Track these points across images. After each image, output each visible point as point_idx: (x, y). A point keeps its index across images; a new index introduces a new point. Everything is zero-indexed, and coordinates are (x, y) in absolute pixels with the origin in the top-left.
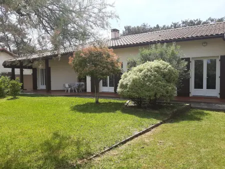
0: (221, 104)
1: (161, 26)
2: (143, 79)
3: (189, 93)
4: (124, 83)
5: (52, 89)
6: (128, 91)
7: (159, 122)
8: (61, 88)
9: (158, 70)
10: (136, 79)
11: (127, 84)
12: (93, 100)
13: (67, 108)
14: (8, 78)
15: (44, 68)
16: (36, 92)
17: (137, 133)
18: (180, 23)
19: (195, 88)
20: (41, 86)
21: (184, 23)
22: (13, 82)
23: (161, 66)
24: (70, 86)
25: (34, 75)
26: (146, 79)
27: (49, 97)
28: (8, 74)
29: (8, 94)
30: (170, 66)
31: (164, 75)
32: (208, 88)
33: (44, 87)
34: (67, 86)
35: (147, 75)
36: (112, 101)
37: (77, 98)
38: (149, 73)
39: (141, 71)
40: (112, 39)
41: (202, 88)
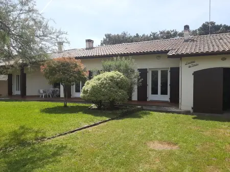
0: (168, 107)
2: (100, 86)
3: (147, 98)
4: (86, 89)
5: (28, 94)
6: (88, 96)
7: (107, 119)
8: (36, 94)
9: (112, 79)
10: (95, 86)
11: (88, 90)
12: (61, 104)
13: (37, 111)
15: (20, 74)
16: (10, 97)
17: (86, 126)
18: (159, 33)
19: (152, 94)
20: (16, 92)
21: (161, 33)
23: (115, 76)
24: (44, 92)
26: (102, 86)
27: (22, 102)
30: (123, 76)
31: (117, 83)
32: (162, 93)
33: (19, 93)
34: (42, 91)
35: (103, 83)
37: (50, 103)
38: (105, 82)
39: (99, 79)
40: (87, 49)
41: (157, 93)
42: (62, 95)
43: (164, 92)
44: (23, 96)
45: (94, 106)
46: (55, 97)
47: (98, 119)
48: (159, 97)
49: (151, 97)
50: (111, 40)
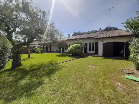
1: (85, 32)
2: (73, 48)
3: (87, 52)
5: (52, 51)
7: (75, 58)
8: (54, 51)
9: (77, 46)
10: (71, 48)
11: (69, 50)
12: (61, 54)
13: (55, 56)
14: (40, 48)
16: (47, 52)
22: (41, 49)
25: (47, 47)
28: (40, 47)
29: (40, 52)
30: (80, 45)
31: (78, 48)
33: (49, 51)
34: (56, 50)
36: (67, 54)
39: (72, 46)
40: (68, 37)
41: (90, 50)
42: (62, 51)
43: (93, 50)
44: (51, 52)
45: (71, 54)
46: (59, 52)
47: (72, 58)
48: (91, 52)
49: (88, 52)
50: (75, 34)
